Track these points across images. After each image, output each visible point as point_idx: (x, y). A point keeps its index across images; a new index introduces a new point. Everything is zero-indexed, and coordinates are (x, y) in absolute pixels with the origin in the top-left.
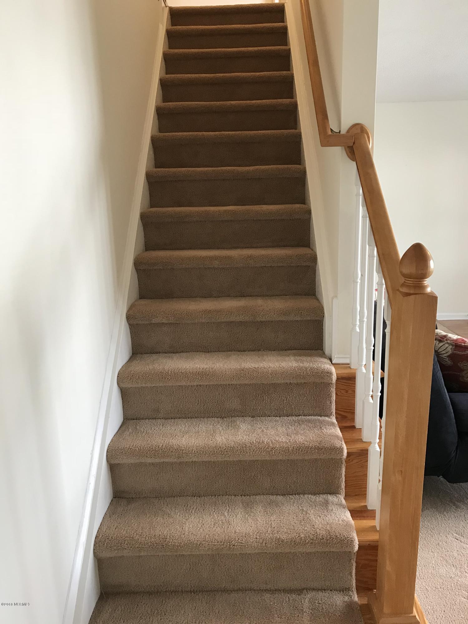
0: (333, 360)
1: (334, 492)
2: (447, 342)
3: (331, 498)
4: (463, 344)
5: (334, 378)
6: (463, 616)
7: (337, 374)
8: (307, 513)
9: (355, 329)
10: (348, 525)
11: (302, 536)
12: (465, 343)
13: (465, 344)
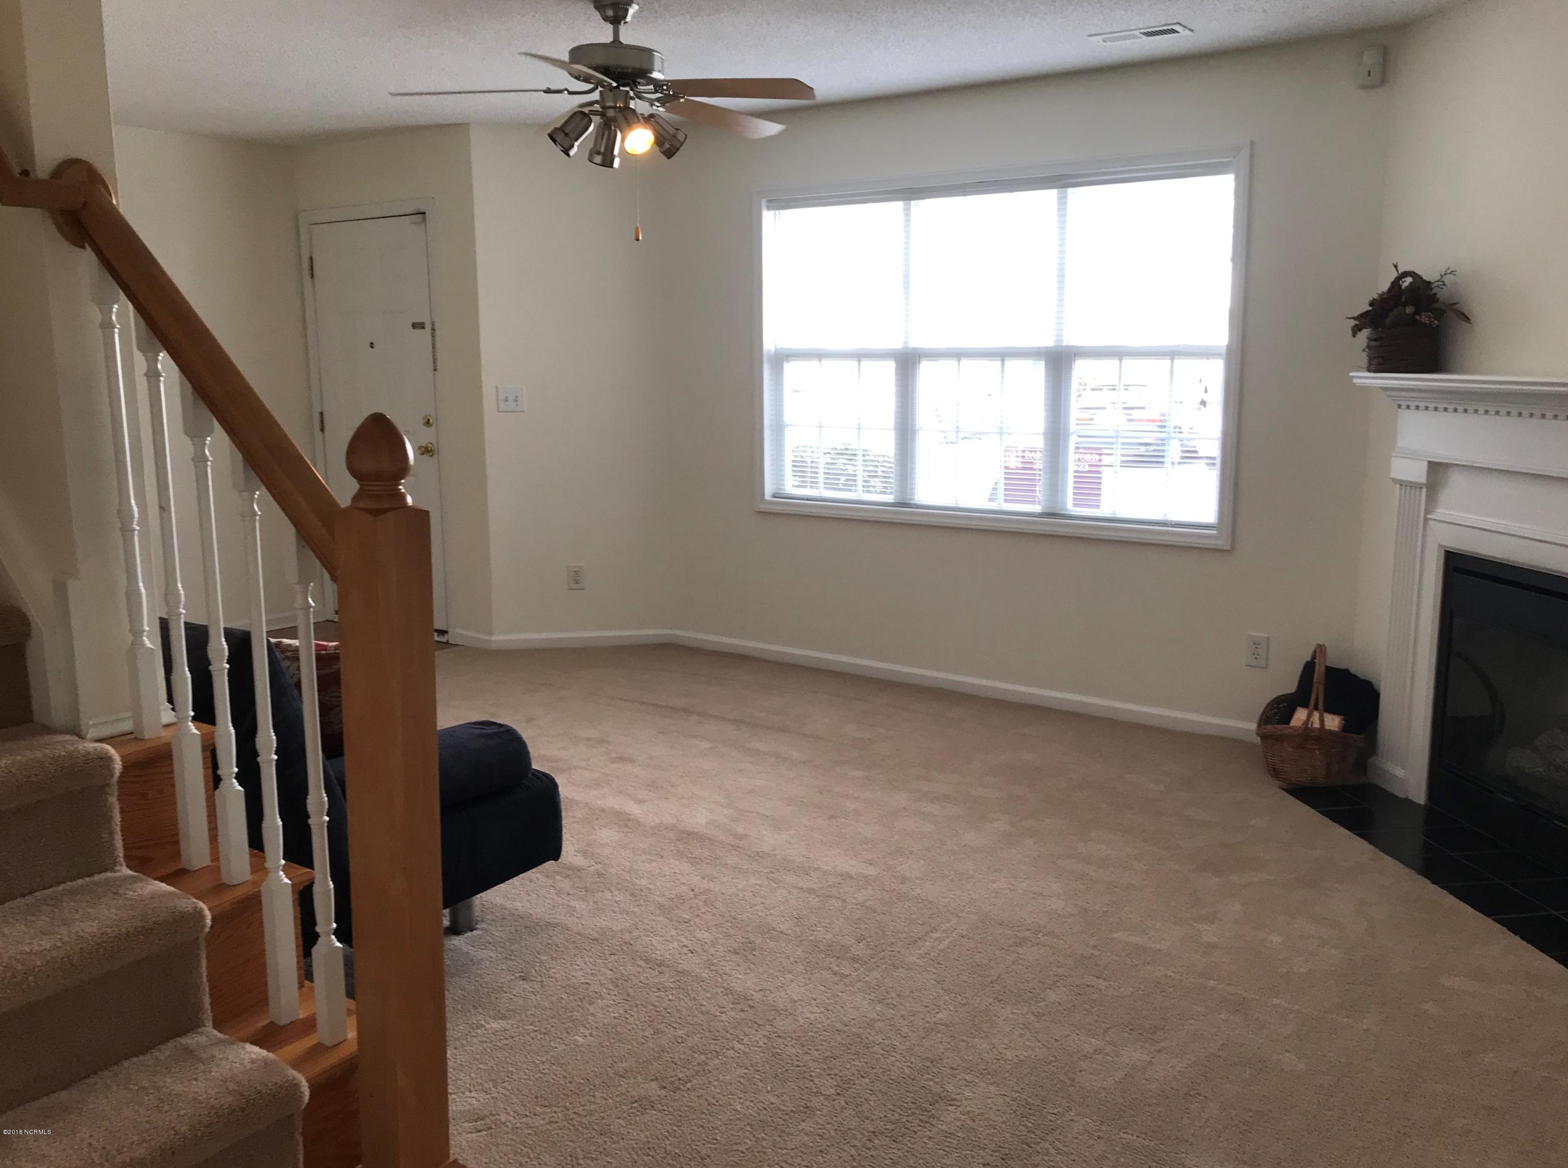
0: (87, 733)
1: (193, 1026)
2: (287, 656)
3: (190, 1040)
4: (324, 652)
5: (118, 766)
6: (487, 1160)
7: (123, 758)
8: (159, 1089)
9: (142, 644)
10: (266, 1063)
11: (183, 1129)
12: (325, 650)
13: (329, 652)
